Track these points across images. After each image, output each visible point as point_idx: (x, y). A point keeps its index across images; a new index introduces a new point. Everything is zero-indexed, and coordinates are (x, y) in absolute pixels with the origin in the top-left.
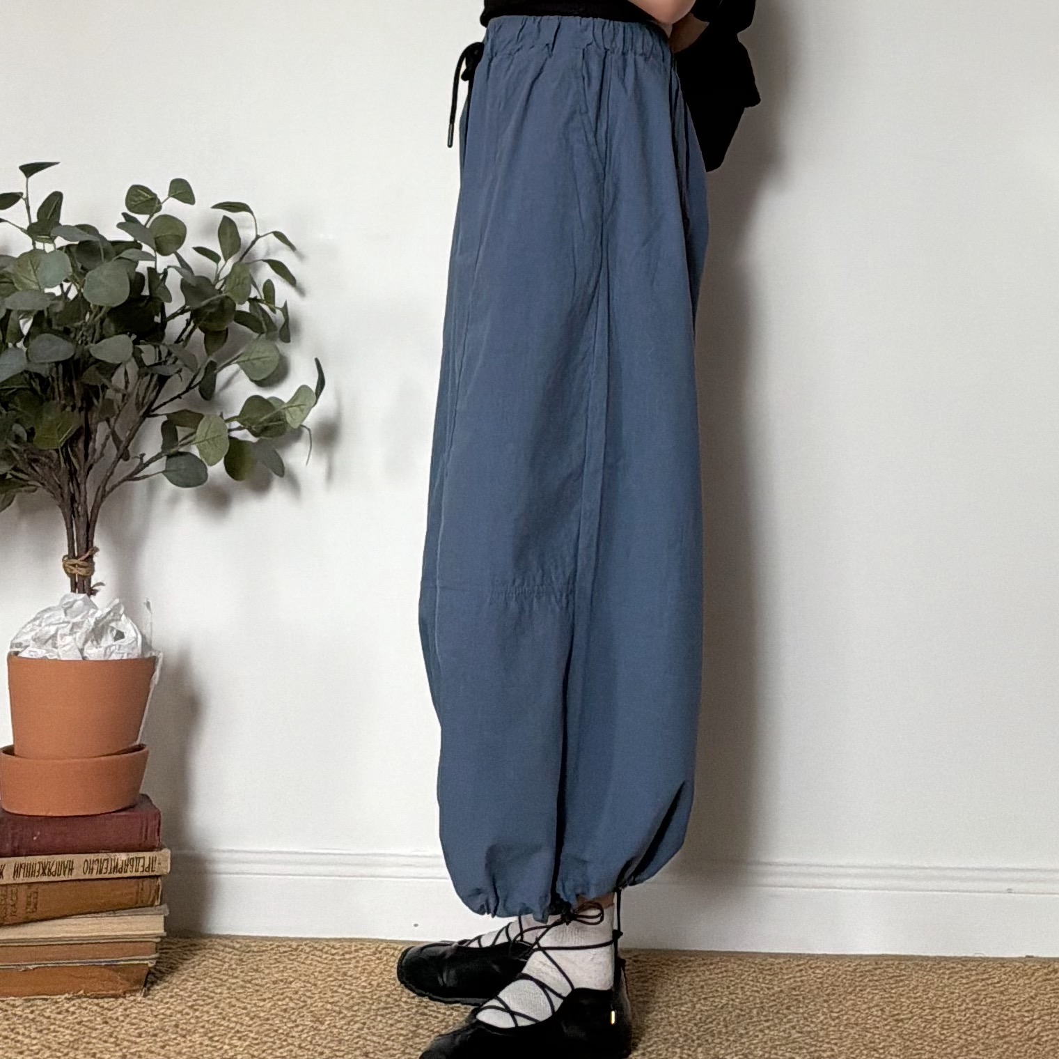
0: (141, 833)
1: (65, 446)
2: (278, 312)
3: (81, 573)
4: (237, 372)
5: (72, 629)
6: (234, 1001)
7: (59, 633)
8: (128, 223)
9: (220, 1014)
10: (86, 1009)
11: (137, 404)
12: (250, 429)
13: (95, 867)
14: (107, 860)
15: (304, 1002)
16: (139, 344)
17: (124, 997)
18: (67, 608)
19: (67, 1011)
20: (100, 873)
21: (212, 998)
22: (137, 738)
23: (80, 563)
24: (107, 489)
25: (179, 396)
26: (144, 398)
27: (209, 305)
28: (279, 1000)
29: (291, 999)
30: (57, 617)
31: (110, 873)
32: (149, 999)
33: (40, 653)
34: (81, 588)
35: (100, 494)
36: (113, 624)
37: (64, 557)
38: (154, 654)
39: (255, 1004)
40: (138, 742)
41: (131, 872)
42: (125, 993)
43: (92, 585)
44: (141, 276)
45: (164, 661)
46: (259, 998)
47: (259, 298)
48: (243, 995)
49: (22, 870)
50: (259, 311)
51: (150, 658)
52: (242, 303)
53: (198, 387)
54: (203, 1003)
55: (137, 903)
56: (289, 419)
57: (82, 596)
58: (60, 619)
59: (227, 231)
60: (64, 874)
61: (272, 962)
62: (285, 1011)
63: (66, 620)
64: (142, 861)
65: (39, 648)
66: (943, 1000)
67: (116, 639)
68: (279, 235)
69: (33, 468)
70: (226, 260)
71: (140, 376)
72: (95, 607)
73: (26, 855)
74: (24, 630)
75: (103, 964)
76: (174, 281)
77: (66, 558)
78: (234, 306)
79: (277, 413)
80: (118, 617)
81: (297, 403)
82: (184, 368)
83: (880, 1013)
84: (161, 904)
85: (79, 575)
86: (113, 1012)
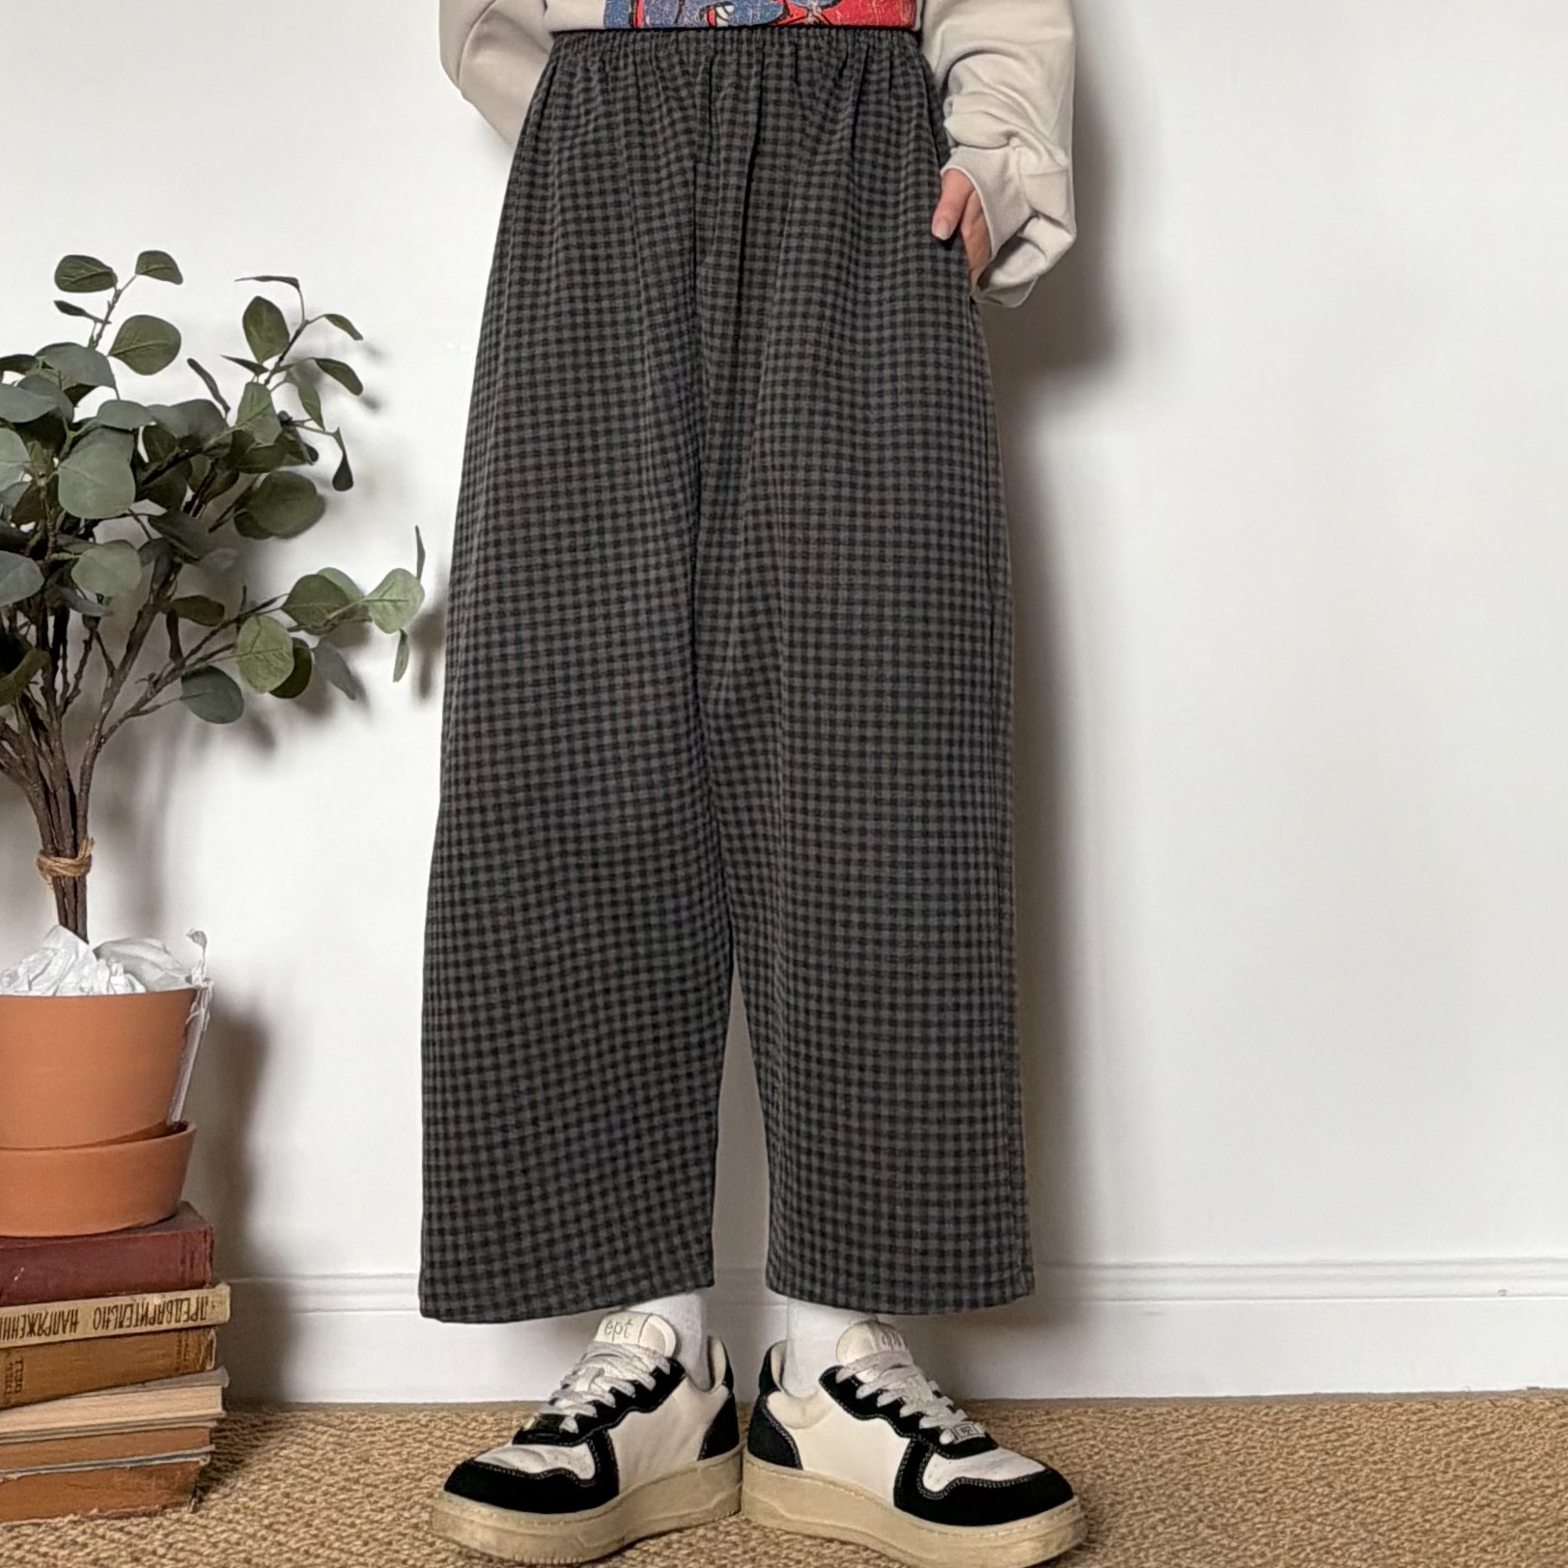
0: (184, 1261)
6: (335, 1516)
9: (315, 1537)
10: (103, 1537)
13: (112, 1317)
14: (131, 1305)
17: (163, 1514)
19: (75, 1543)
20: (121, 1326)
21: (300, 1510)
22: (174, 1111)
28: (404, 1509)
31: (136, 1325)
32: (201, 1517)
39: (367, 1518)
40: (176, 1118)
41: (169, 1322)
42: (165, 1507)
46: (374, 1507)
48: (349, 1504)
54: (283, 1519)
55: (178, 1369)
60: (64, 1332)
62: (416, 1527)
64: (185, 1303)
75: (129, 1466)
83: (1327, 1490)
84: (217, 1367)
86: (146, 1540)
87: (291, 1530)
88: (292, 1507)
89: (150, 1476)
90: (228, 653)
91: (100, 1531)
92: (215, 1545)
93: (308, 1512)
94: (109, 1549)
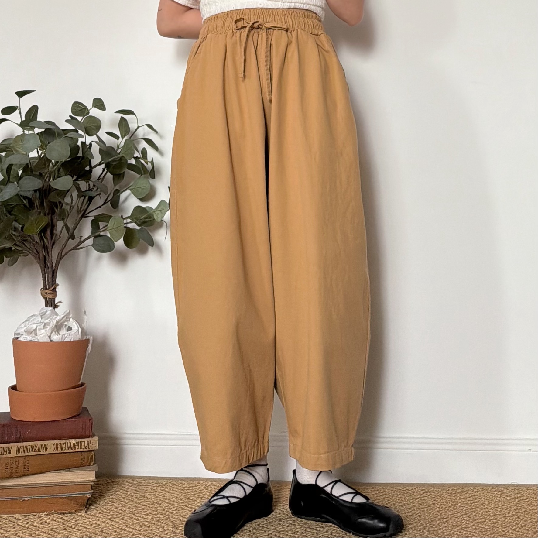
0: (83, 429)
1: (40, 233)
2: (149, 164)
3: (49, 297)
4: (130, 195)
5: (44, 326)
6: (132, 515)
7: (38, 328)
8: (72, 120)
9: (125, 523)
10: (55, 521)
11: (77, 211)
12: (136, 223)
13: (59, 447)
14: (65, 443)
15: (168, 515)
16: (78, 181)
17: (75, 513)
18: (43, 315)
19: (46, 522)
20: (62, 450)
21: (120, 514)
22: (80, 380)
23: (49, 292)
24: (63, 254)
25: (100, 207)
26: (81, 208)
27: (113, 161)
28: (155, 515)
29: (162, 514)
30: (37, 320)
31: (67, 450)
32: (88, 514)
33: (29, 338)
34: (50, 305)
35: (59, 257)
36: (66, 323)
37: (41, 289)
38: (88, 338)
39: (143, 517)
40: (80, 382)
41: (78, 449)
42: (76, 511)
43: (56, 303)
44: (78, 146)
45: (93, 341)
46: (145, 513)
47: (139, 156)
48: (136, 512)
49: (21, 450)
50: (140, 164)
51: (86, 339)
52: (130, 159)
53: (110, 202)
54: (115, 517)
55: (81, 464)
56: (155, 217)
57: (51, 308)
58: (38, 321)
59: (123, 124)
60: (43, 451)
61: (152, 491)
62: (158, 521)
63: (42, 321)
64: (83, 443)
65: (28, 335)
66: (499, 510)
67: (68, 331)
68: (149, 126)
69: (24, 245)
70: (123, 138)
71: (79, 196)
72: (57, 314)
73: (23, 442)
74: (21, 327)
75: (64, 496)
76: (95, 149)
77: (42, 290)
78: (127, 161)
79: (150, 214)
80: (68, 320)
81: (160, 209)
82: (102, 193)
84: (94, 464)
85: (49, 298)
86: (69, 523)
87: (117, 521)
88: (118, 512)
89: (71, 500)
92: (91, 525)
93: (123, 514)
94: (57, 525)
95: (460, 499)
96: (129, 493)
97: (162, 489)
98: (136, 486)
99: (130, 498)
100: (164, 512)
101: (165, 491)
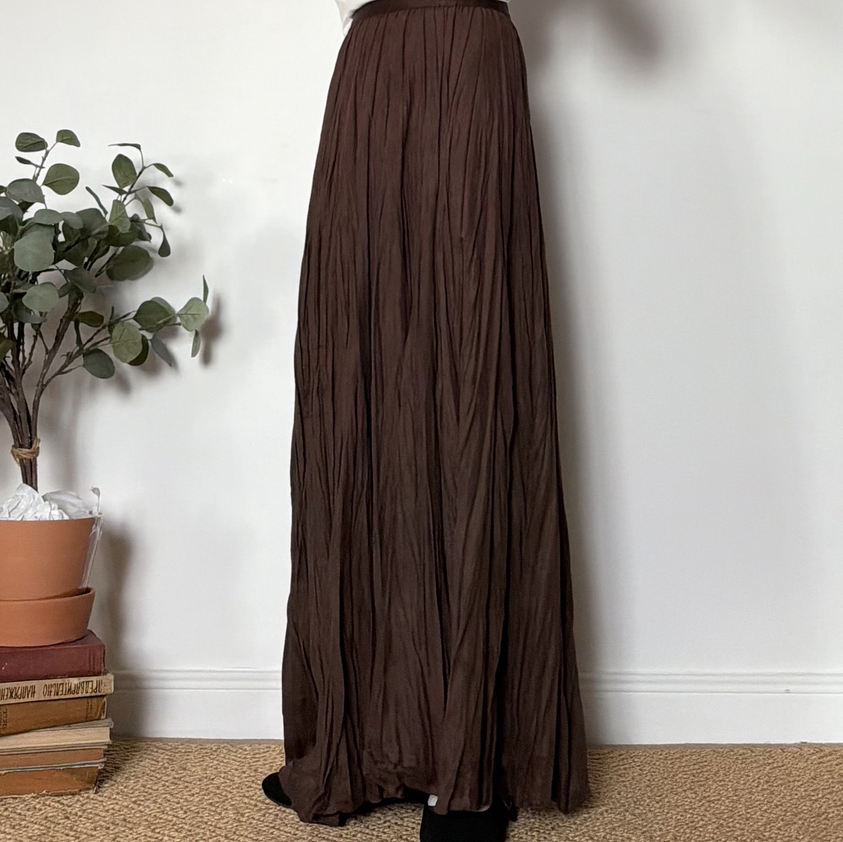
0: (90, 662)
10: (49, 806)
13: (53, 690)
14: (63, 684)
15: (226, 796)
17: (79, 795)
19: (35, 808)
20: (57, 694)
31: (65, 694)
32: (100, 796)
40: (85, 586)
41: (82, 693)
42: (80, 791)
48: (176, 792)
54: (143, 799)
55: (87, 717)
60: (28, 697)
61: (197, 761)
64: (90, 683)
75: (62, 768)
84: (107, 718)
85: (27, 461)
86: (71, 808)
87: (146, 804)
88: (147, 792)
89: (73, 773)
90: (107, 342)
91: (48, 803)
92: (107, 811)
93: (155, 795)
94: (53, 812)
95: (680, 767)
96: (161, 764)
97: (212, 757)
98: (170, 754)
99: (164, 771)
100: (218, 792)
101: (218, 760)
